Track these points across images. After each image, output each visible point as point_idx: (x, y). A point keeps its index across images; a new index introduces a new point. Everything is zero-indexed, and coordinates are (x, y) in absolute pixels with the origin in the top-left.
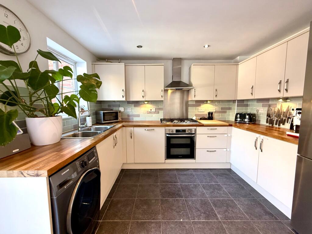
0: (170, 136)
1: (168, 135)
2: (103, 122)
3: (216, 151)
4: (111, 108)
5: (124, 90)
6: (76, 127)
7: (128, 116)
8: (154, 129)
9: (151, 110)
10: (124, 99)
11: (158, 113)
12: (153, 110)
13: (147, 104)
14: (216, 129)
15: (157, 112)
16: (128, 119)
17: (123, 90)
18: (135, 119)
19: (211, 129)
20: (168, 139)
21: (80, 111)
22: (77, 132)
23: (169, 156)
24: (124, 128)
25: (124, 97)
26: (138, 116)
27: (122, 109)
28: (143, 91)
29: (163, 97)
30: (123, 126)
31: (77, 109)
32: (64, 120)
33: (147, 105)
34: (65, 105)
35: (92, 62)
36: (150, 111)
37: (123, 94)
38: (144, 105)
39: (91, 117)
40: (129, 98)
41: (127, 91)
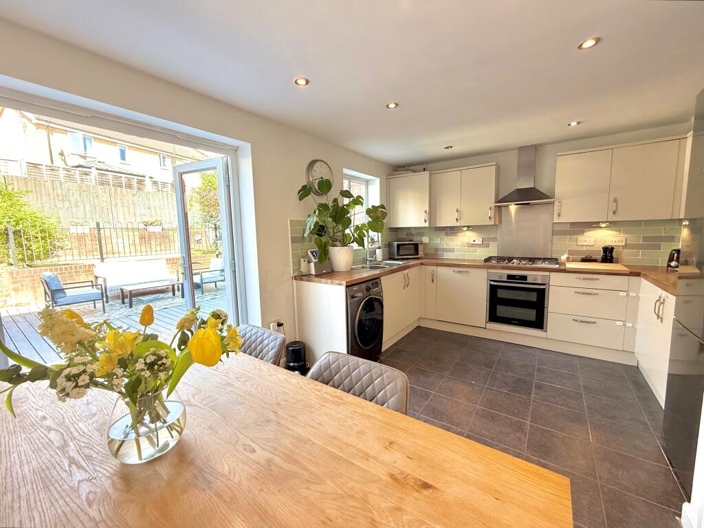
0: (495, 283)
1: (493, 283)
2: (396, 257)
3: (595, 323)
4: (412, 238)
5: (428, 211)
6: (365, 261)
7: (436, 250)
8: (468, 272)
9: (474, 241)
10: (427, 225)
11: (488, 246)
12: (479, 241)
13: (467, 230)
14: (598, 279)
15: (485, 244)
16: (436, 255)
17: (426, 212)
18: (447, 255)
19: (584, 279)
20: (493, 290)
21: (370, 241)
22: (365, 265)
23: (493, 317)
24: (423, 266)
25: (427, 222)
26: (453, 250)
27: (426, 240)
28: (457, 211)
29: (493, 220)
30: (422, 264)
31: (365, 239)
32: (355, 250)
33: (467, 232)
34: (356, 235)
35: (387, 176)
36: (472, 242)
37: (425, 216)
38: (463, 234)
39: (381, 250)
40: (435, 223)
41: (432, 213)
